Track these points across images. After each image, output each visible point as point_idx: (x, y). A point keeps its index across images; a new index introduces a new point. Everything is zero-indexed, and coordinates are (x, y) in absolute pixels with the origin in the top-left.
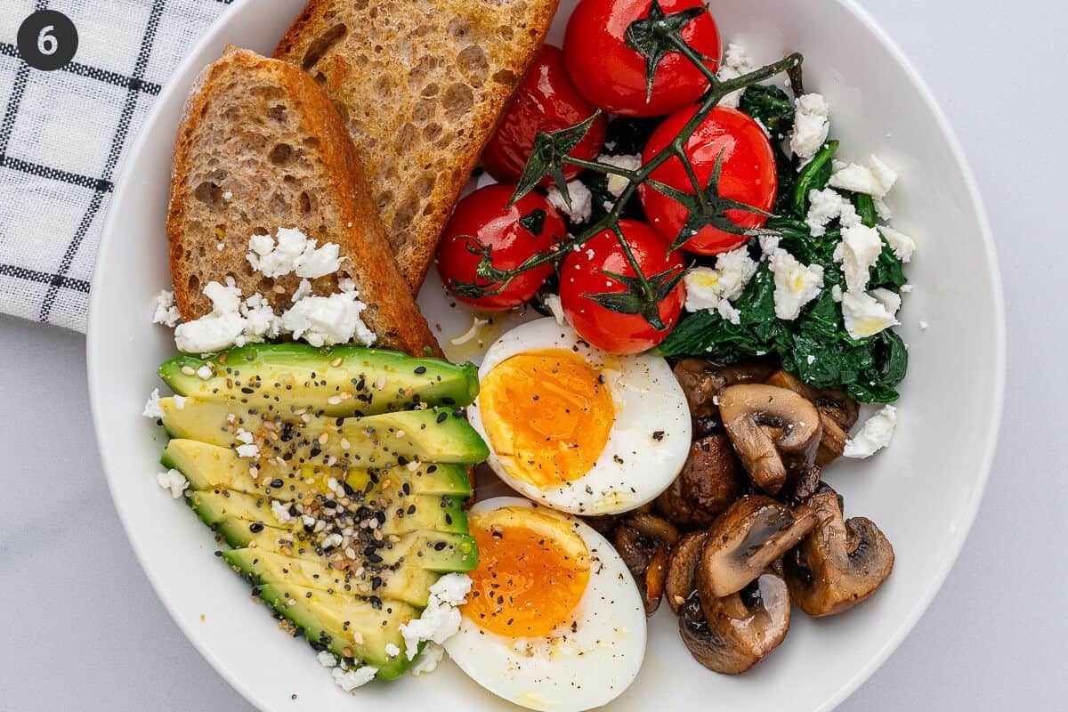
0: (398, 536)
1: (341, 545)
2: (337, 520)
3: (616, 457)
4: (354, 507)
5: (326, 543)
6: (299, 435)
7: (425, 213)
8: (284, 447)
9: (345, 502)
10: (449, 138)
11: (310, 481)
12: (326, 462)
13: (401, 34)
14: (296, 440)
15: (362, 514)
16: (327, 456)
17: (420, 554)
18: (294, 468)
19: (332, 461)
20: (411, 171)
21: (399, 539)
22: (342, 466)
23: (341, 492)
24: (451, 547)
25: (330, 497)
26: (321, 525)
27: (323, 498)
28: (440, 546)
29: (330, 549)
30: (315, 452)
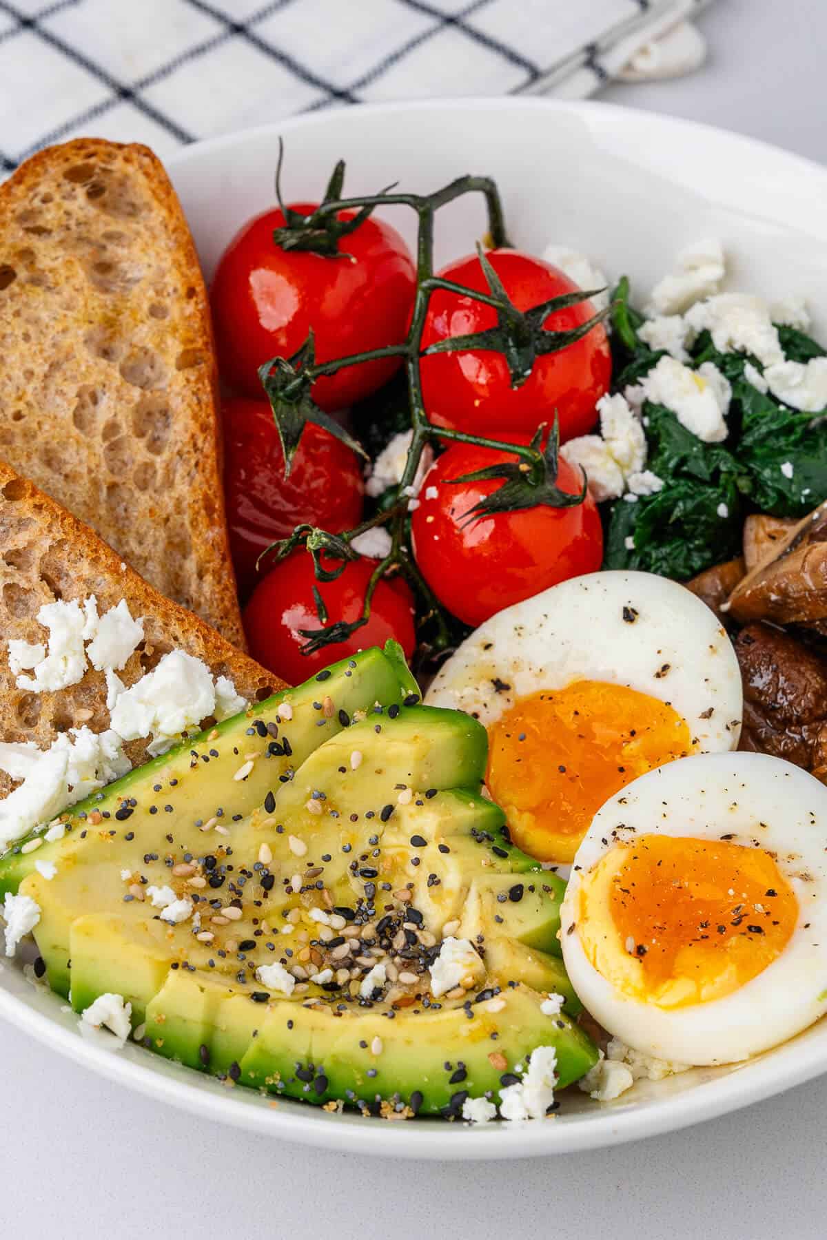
0: (450, 920)
1: (388, 980)
2: (359, 959)
3: (658, 675)
4: (369, 931)
5: (366, 988)
6: (230, 868)
7: (201, 576)
8: (222, 894)
9: (352, 930)
10: (169, 471)
11: (287, 929)
12: (290, 890)
13: (36, 383)
14: (232, 878)
15: (387, 929)
16: (287, 881)
17: (499, 920)
18: (255, 922)
19: (296, 883)
20: (149, 540)
21: (456, 923)
22: (314, 886)
23: (338, 921)
24: (532, 889)
25: (327, 936)
26: (343, 976)
27: (321, 943)
28: (516, 894)
29: (378, 993)
30: (268, 882)
